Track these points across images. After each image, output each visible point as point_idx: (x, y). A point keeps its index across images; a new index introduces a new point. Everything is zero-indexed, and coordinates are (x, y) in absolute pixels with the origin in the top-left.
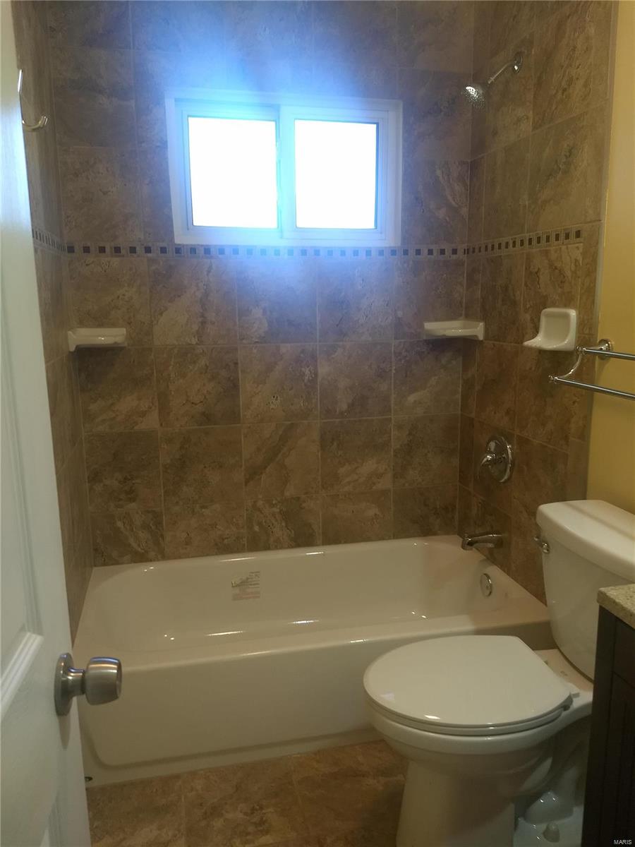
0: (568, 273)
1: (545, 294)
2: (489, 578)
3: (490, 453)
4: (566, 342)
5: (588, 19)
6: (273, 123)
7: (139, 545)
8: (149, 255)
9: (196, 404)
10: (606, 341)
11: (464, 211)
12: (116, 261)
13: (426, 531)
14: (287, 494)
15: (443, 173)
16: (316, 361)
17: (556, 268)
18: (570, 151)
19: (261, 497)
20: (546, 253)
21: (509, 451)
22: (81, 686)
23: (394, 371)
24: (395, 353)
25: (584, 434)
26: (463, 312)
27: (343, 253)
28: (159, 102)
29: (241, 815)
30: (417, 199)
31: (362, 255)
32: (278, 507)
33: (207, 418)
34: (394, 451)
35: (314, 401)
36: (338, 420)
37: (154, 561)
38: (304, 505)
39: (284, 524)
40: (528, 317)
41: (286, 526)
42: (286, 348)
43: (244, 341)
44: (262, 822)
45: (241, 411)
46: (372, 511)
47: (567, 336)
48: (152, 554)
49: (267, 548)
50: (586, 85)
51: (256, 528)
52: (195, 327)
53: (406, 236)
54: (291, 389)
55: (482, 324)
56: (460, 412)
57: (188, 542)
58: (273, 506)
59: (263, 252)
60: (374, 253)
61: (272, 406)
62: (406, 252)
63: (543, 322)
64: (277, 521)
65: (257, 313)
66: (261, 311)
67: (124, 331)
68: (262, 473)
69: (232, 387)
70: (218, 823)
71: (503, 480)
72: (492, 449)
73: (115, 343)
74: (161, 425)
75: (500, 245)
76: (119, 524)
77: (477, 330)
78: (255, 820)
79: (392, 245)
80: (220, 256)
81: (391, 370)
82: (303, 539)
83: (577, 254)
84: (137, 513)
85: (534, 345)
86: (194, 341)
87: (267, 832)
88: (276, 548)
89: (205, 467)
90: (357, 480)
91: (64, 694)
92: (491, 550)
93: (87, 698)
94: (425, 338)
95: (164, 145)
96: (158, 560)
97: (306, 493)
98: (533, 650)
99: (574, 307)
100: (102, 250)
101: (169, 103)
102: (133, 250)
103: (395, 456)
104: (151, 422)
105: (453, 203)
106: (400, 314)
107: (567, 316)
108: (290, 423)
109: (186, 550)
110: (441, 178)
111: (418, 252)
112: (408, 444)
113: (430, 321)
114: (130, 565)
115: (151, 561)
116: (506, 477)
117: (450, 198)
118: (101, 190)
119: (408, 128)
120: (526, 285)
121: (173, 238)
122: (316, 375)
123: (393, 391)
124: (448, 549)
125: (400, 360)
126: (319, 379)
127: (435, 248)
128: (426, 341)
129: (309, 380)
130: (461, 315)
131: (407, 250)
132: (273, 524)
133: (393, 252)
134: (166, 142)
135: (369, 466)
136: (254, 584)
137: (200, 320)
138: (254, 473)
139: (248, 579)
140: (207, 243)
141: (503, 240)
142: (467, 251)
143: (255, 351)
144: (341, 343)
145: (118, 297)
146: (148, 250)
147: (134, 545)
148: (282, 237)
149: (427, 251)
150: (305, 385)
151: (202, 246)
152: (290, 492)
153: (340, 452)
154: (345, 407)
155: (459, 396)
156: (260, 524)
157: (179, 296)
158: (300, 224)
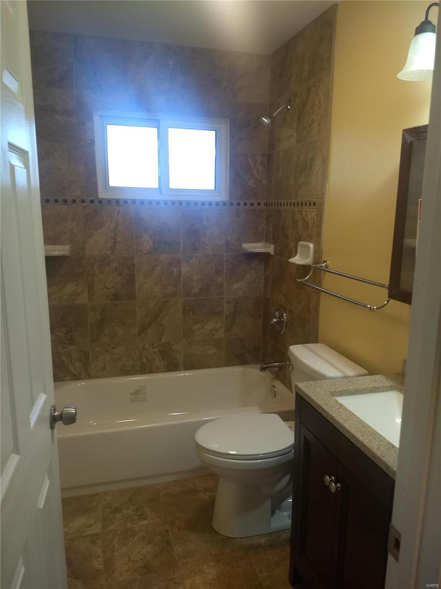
0: (310, 224)
1: (300, 233)
2: (275, 387)
3: (276, 318)
4: (308, 261)
5: (320, 91)
6: (156, 129)
7: (75, 370)
8: (84, 204)
9: (110, 289)
10: (325, 262)
11: (264, 182)
12: (64, 208)
13: (243, 362)
14: (163, 341)
15: (252, 160)
16: (180, 265)
17: (305, 221)
18: (312, 159)
19: (147, 342)
20: (301, 212)
21: (285, 317)
22: (60, 418)
23: (225, 271)
24: (226, 261)
25: (317, 309)
26: (264, 238)
27: (196, 204)
28: (90, 118)
29: (131, 512)
30: (238, 175)
31: (207, 206)
32: (158, 348)
33: (116, 297)
34: (226, 316)
35: (179, 287)
36: (193, 298)
37: (84, 379)
38: (173, 347)
39: (161, 358)
40: (293, 244)
41: (162, 360)
42: (163, 257)
43: (138, 253)
44: (142, 515)
45: (136, 293)
46: (212, 351)
47: (308, 257)
48: (83, 376)
49: (151, 372)
50: (319, 125)
51: (145, 361)
52: (110, 245)
53: (232, 195)
54: (166, 280)
55: (273, 246)
56: (263, 294)
57: (104, 368)
58: (155, 348)
59: (150, 203)
60: (213, 204)
61: (155, 290)
62: (232, 204)
63: (299, 248)
64: (157, 356)
65: (146, 237)
66: (149, 236)
67: (68, 247)
68: (148, 329)
69: (131, 279)
70: (119, 516)
71: (282, 333)
72: (277, 316)
73: (64, 254)
74: (89, 301)
75: (281, 203)
76: (64, 358)
77: (271, 249)
78: (138, 513)
79: (224, 200)
80: (125, 205)
81: (223, 270)
82: (172, 367)
83: (314, 214)
84: (75, 352)
85: (293, 262)
86: (109, 253)
87: (145, 519)
88: (156, 372)
89: (115, 325)
90: (204, 333)
91: (54, 420)
92: (276, 372)
93: (63, 422)
94: (243, 252)
95: (93, 143)
96: (86, 379)
97: (174, 340)
98: (284, 421)
99: (312, 243)
100: (57, 201)
101: (96, 119)
102: (74, 201)
103: (226, 319)
104: (83, 299)
105: (258, 177)
106: (229, 238)
107: (308, 247)
108: (165, 300)
109: (103, 373)
110: (251, 163)
111: (239, 204)
112: (233, 313)
113: (245, 242)
114: (70, 382)
115: (82, 379)
116: (283, 331)
117: (256, 174)
118: (56, 168)
119: (232, 136)
120: (292, 228)
121: (98, 194)
122: (180, 272)
123: (225, 282)
124: (253, 372)
125: (229, 265)
126: (182, 275)
127: (248, 202)
128: (243, 254)
129: (176, 275)
130: (263, 239)
131: (232, 203)
132: (154, 358)
133: (225, 204)
134: (94, 141)
135: (211, 325)
136: (143, 393)
137: (113, 241)
138: (143, 329)
139: (139, 390)
140: (118, 198)
141: (283, 201)
142: (266, 204)
143: (145, 259)
144: (194, 255)
145: (65, 228)
146: (83, 201)
147: (73, 370)
148: (161, 194)
149: (243, 204)
150: (174, 278)
151: (114, 199)
152: (165, 339)
153: (194, 317)
154: (197, 291)
155: (262, 285)
156: (147, 358)
157: (101, 227)
158: (171, 187)
